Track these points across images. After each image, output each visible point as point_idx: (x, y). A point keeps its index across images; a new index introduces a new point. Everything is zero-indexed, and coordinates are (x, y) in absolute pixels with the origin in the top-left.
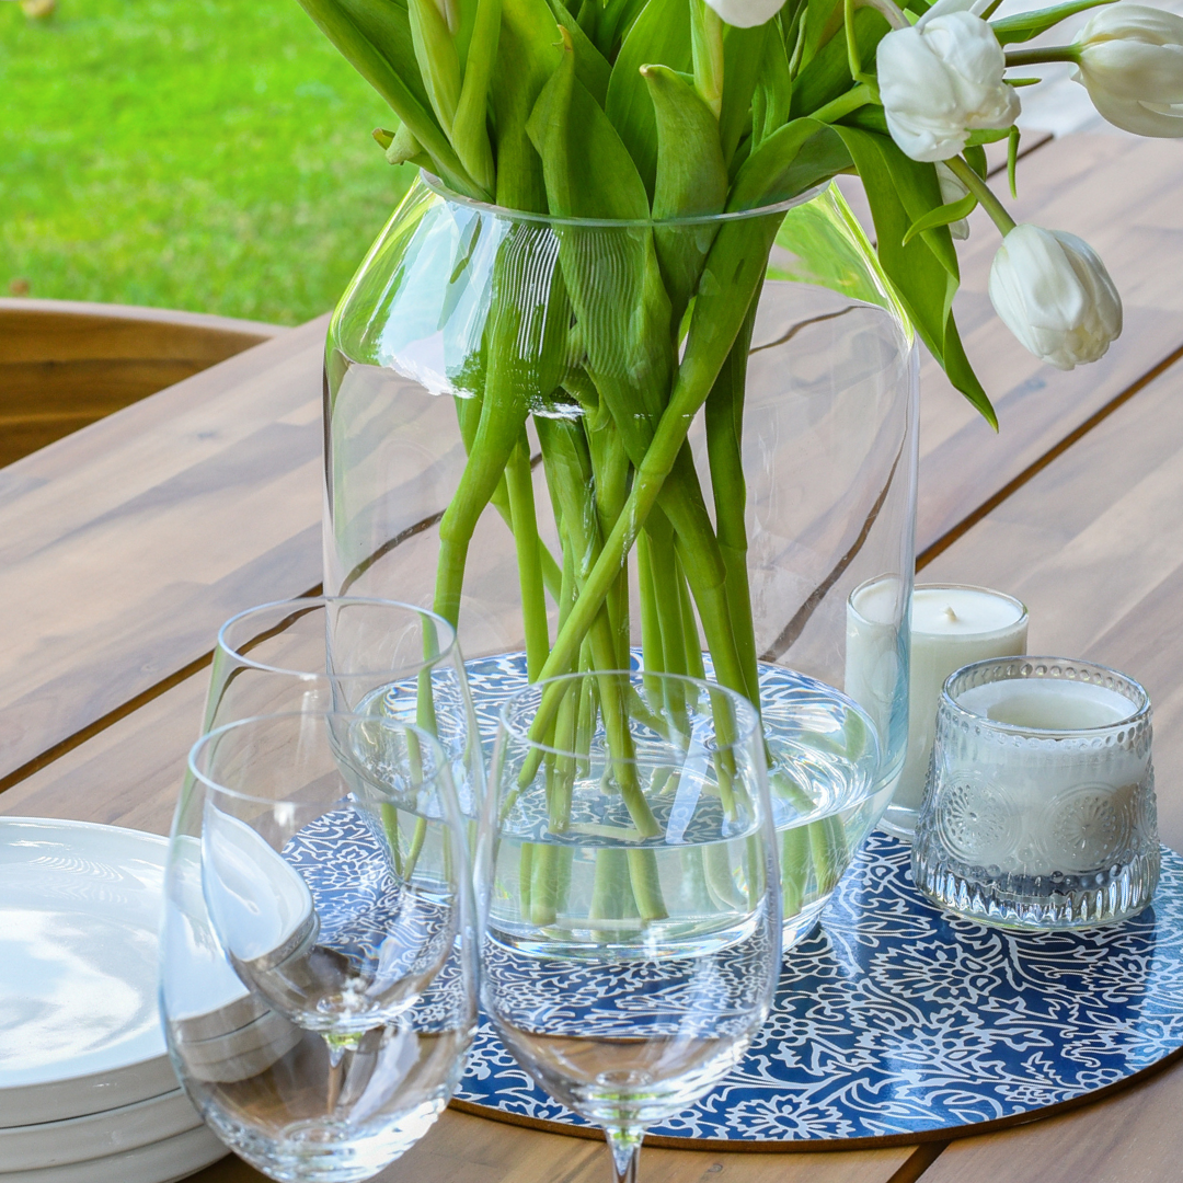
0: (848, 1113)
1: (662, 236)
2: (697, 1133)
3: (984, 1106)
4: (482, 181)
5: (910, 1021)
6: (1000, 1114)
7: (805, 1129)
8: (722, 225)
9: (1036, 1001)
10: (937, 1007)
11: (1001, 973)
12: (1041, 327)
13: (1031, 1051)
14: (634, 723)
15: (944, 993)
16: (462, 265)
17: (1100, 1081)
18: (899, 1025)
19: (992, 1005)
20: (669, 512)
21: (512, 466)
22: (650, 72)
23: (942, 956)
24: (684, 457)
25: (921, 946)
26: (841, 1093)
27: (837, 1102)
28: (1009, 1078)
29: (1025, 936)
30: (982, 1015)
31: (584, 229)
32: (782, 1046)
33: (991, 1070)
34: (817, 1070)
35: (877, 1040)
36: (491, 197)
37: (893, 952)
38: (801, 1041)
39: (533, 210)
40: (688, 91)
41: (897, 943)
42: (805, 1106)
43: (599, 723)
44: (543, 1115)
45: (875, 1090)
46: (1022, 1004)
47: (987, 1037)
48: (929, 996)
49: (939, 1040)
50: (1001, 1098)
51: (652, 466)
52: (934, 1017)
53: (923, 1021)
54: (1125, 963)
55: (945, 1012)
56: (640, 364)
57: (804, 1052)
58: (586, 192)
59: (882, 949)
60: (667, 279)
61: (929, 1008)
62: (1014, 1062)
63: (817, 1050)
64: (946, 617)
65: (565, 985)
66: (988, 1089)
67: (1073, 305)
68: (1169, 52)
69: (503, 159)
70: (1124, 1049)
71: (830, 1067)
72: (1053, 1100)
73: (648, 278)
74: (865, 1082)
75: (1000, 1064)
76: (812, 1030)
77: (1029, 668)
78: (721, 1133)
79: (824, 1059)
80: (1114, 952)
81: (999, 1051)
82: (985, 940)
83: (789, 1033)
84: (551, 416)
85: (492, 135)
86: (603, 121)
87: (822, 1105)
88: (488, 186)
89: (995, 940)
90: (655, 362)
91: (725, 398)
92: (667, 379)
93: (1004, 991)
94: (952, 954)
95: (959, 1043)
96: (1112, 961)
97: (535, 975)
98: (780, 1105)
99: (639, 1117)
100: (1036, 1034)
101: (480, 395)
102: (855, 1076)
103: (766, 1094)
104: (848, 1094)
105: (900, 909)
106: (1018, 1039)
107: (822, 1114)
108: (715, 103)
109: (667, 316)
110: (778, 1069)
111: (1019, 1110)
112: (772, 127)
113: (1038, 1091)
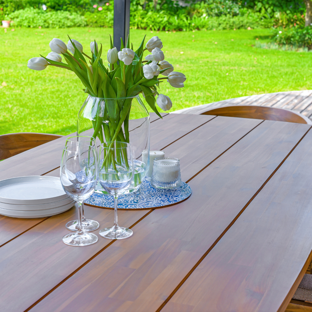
0: (143, 206)
1: (118, 100)
2: (124, 208)
3: (160, 205)
4: (96, 94)
5: (151, 198)
6: (162, 206)
7: (138, 208)
8: (126, 99)
9: (166, 196)
10: (154, 196)
11: (162, 193)
12: (163, 105)
13: (165, 200)
14: (116, 164)
15: (155, 195)
16: (93, 106)
17: (174, 203)
18: (149, 198)
19: (161, 196)
20: (120, 136)
21: (100, 131)
22: (116, 78)
23: (154, 192)
24: (121, 129)
25: (152, 191)
26: (142, 204)
27: (142, 205)
28: (163, 202)
29: (165, 189)
30: (159, 197)
31: (108, 99)
32: (135, 200)
33: (161, 202)
34: (139, 202)
35: (146, 199)
36: (97, 96)
37: (148, 191)
38: (137, 200)
39: (102, 98)
40: (121, 81)
41: (149, 191)
42: (138, 205)
43: (111, 164)
44: (105, 207)
45: (146, 204)
46: (164, 196)
47: (160, 199)
48: (153, 195)
49: (154, 199)
50: (162, 204)
51: (117, 130)
52: (153, 197)
53: (152, 198)
54: (177, 192)
55: (155, 197)
56: (115, 117)
57: (138, 201)
58: (108, 95)
59: (147, 191)
60: (119, 106)
61: (153, 196)
62: (163, 201)
63: (139, 201)
64: (154, 153)
65: (108, 198)
66: (160, 204)
67: (167, 102)
68: (179, 77)
69: (99, 91)
70: (177, 200)
71: (141, 202)
72: (168, 204)
73: (116, 105)
74: (145, 203)
75: (162, 201)
76: (138, 199)
77: (165, 158)
78: (127, 208)
79: (140, 201)
80: (176, 191)
81: (161, 200)
82: (160, 190)
83: (136, 199)
84: (105, 122)
85: (97, 89)
86: (110, 86)
87: (140, 205)
88: (97, 95)
89: (161, 190)
90: (117, 116)
91: (126, 122)
92: (119, 119)
93: (162, 195)
94: (156, 191)
95: (157, 200)
96: (176, 192)
97: (104, 197)
98: (135, 205)
99: (118, 194)
100: (166, 198)
101: (96, 120)
102: (144, 203)
103: (133, 204)
104: (143, 204)
105: (149, 187)
106: (164, 199)
107: (140, 206)
108: (124, 82)
109: (119, 110)
110: (134, 202)
111: (164, 205)
112: (131, 86)
113: (167, 203)
